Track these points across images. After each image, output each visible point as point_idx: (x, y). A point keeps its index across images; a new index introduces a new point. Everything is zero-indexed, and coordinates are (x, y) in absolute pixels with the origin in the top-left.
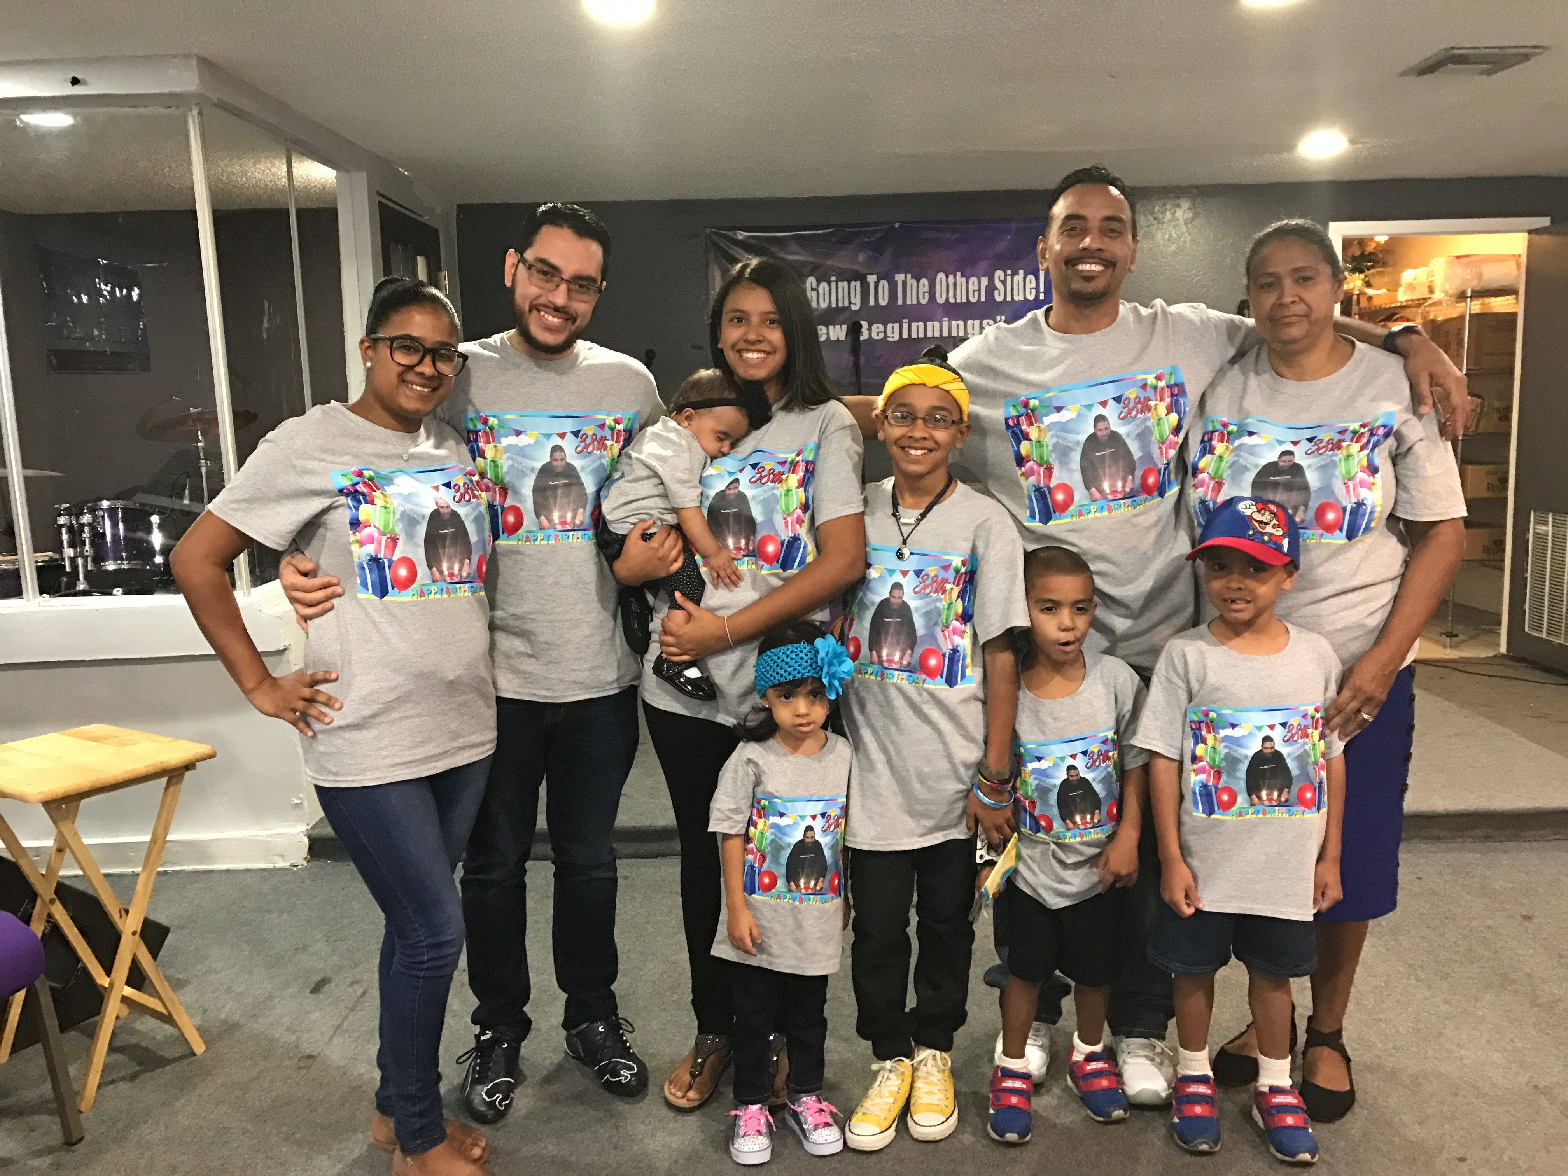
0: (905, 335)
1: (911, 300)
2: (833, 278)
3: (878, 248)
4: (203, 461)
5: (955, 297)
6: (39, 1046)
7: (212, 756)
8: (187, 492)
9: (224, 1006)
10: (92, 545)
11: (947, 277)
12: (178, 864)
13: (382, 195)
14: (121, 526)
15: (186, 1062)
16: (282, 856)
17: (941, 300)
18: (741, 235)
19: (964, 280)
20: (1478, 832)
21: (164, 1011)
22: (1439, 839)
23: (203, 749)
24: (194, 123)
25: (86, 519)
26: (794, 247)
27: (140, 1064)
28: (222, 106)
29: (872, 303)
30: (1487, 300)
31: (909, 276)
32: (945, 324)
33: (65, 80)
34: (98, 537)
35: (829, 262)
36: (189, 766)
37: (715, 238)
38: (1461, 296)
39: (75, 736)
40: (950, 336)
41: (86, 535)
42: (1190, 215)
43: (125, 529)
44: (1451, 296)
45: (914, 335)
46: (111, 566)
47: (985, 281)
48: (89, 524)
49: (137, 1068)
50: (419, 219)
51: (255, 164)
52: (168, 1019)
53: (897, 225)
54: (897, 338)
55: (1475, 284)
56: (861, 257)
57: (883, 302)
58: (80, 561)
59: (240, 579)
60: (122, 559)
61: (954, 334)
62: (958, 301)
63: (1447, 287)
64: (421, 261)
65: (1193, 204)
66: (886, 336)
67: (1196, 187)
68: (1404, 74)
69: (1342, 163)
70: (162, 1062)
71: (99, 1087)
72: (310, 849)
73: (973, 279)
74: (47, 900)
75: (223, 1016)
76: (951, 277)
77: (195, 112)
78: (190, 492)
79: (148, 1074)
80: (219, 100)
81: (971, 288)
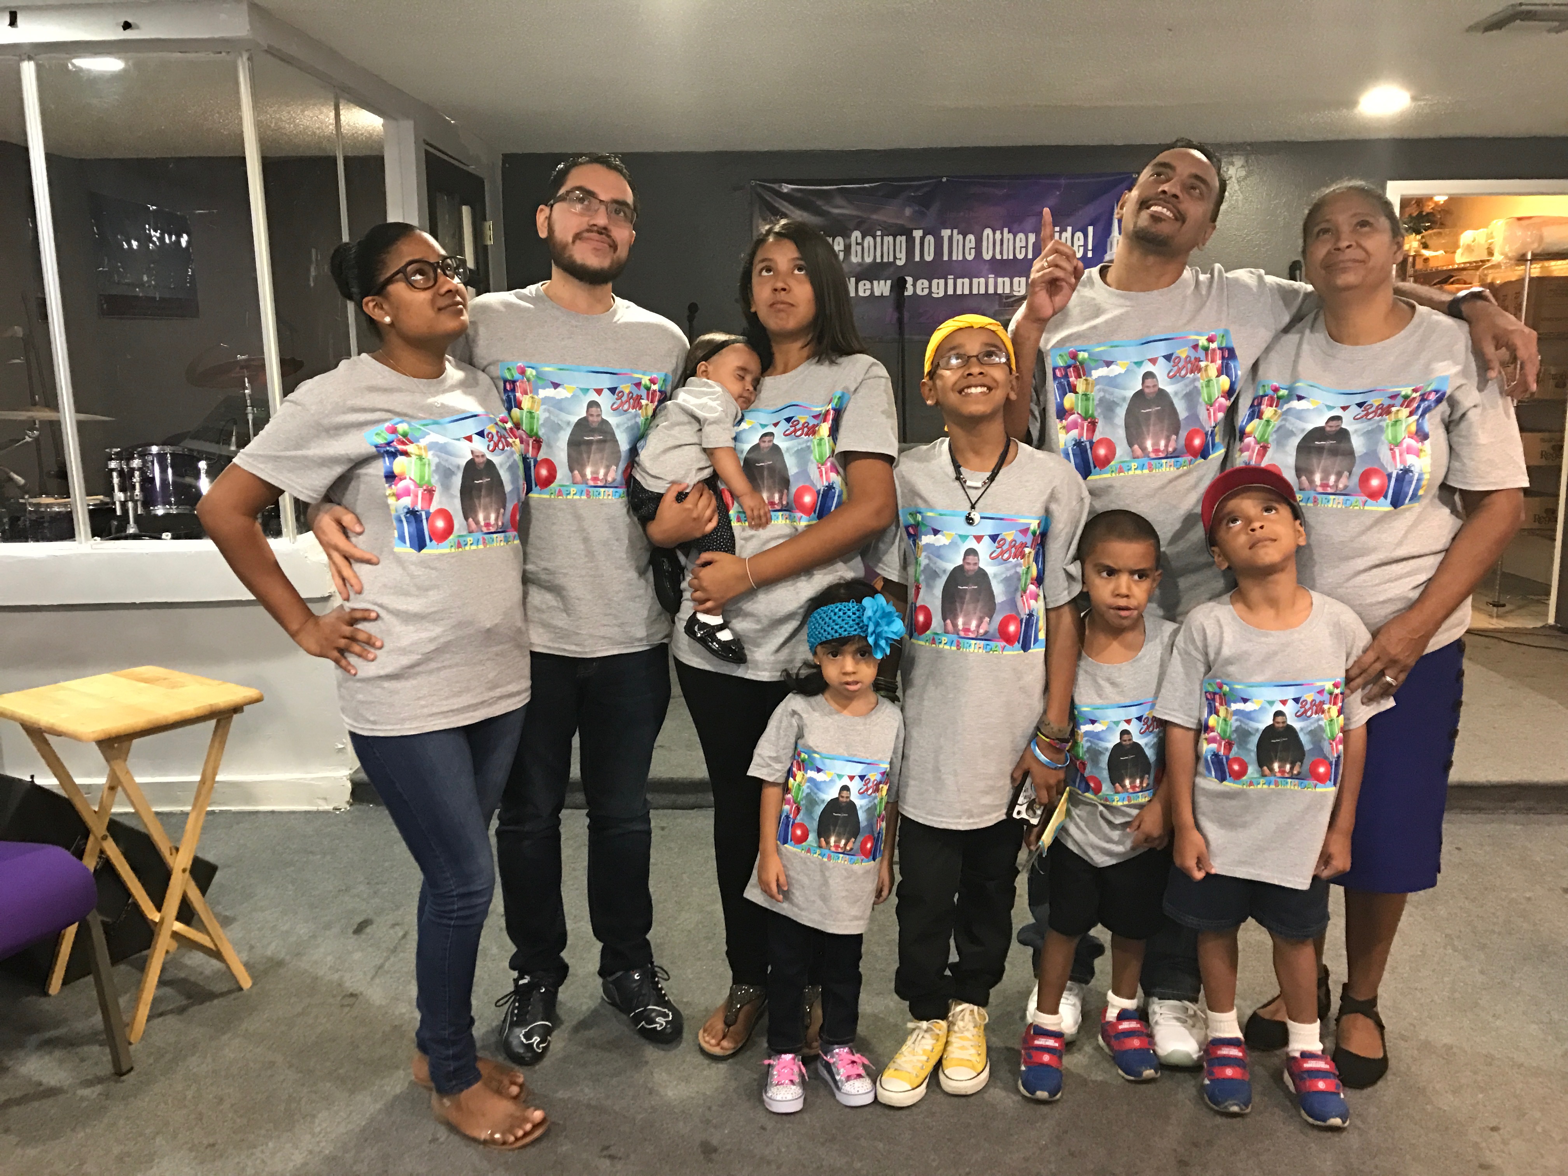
0: (950, 292)
1: (957, 256)
2: (879, 233)
3: (924, 202)
4: (250, 408)
5: (1001, 253)
6: (90, 979)
7: (258, 700)
8: (234, 439)
9: (269, 944)
10: (142, 489)
11: (994, 234)
12: (225, 804)
13: (428, 144)
14: (170, 471)
15: (233, 996)
16: (325, 799)
17: (987, 256)
18: (786, 188)
19: (1011, 236)
20: (1520, 804)
21: (212, 946)
22: (1480, 810)
23: (251, 693)
24: (244, 68)
25: (136, 463)
26: (839, 201)
27: (189, 997)
28: (270, 51)
29: (917, 258)
30: (1546, 264)
31: (955, 231)
32: (991, 281)
33: (117, 24)
34: (147, 481)
35: (875, 217)
36: (237, 709)
37: (759, 190)
38: (1521, 259)
39: (125, 676)
40: (996, 293)
41: (137, 478)
42: (1243, 173)
43: (174, 473)
44: (1510, 259)
45: (959, 292)
46: (160, 511)
47: (1032, 238)
48: (139, 469)
49: (185, 1002)
50: (465, 168)
51: (303, 111)
52: (217, 954)
53: (944, 180)
54: (942, 294)
55: (1535, 247)
56: (908, 212)
57: (929, 258)
58: (130, 505)
59: (287, 526)
60: (170, 504)
61: (1000, 291)
62: (1005, 257)
63: (1507, 249)
64: (466, 210)
65: (1247, 162)
66: (930, 292)
67: (1251, 144)
68: (1471, 29)
69: (1404, 120)
70: (211, 996)
71: (150, 1018)
72: (353, 793)
73: (1021, 236)
74: (99, 836)
75: (269, 953)
76: (998, 233)
77: (245, 57)
78: (237, 438)
79: (196, 1008)
80: (269, 46)
81: (1018, 245)
